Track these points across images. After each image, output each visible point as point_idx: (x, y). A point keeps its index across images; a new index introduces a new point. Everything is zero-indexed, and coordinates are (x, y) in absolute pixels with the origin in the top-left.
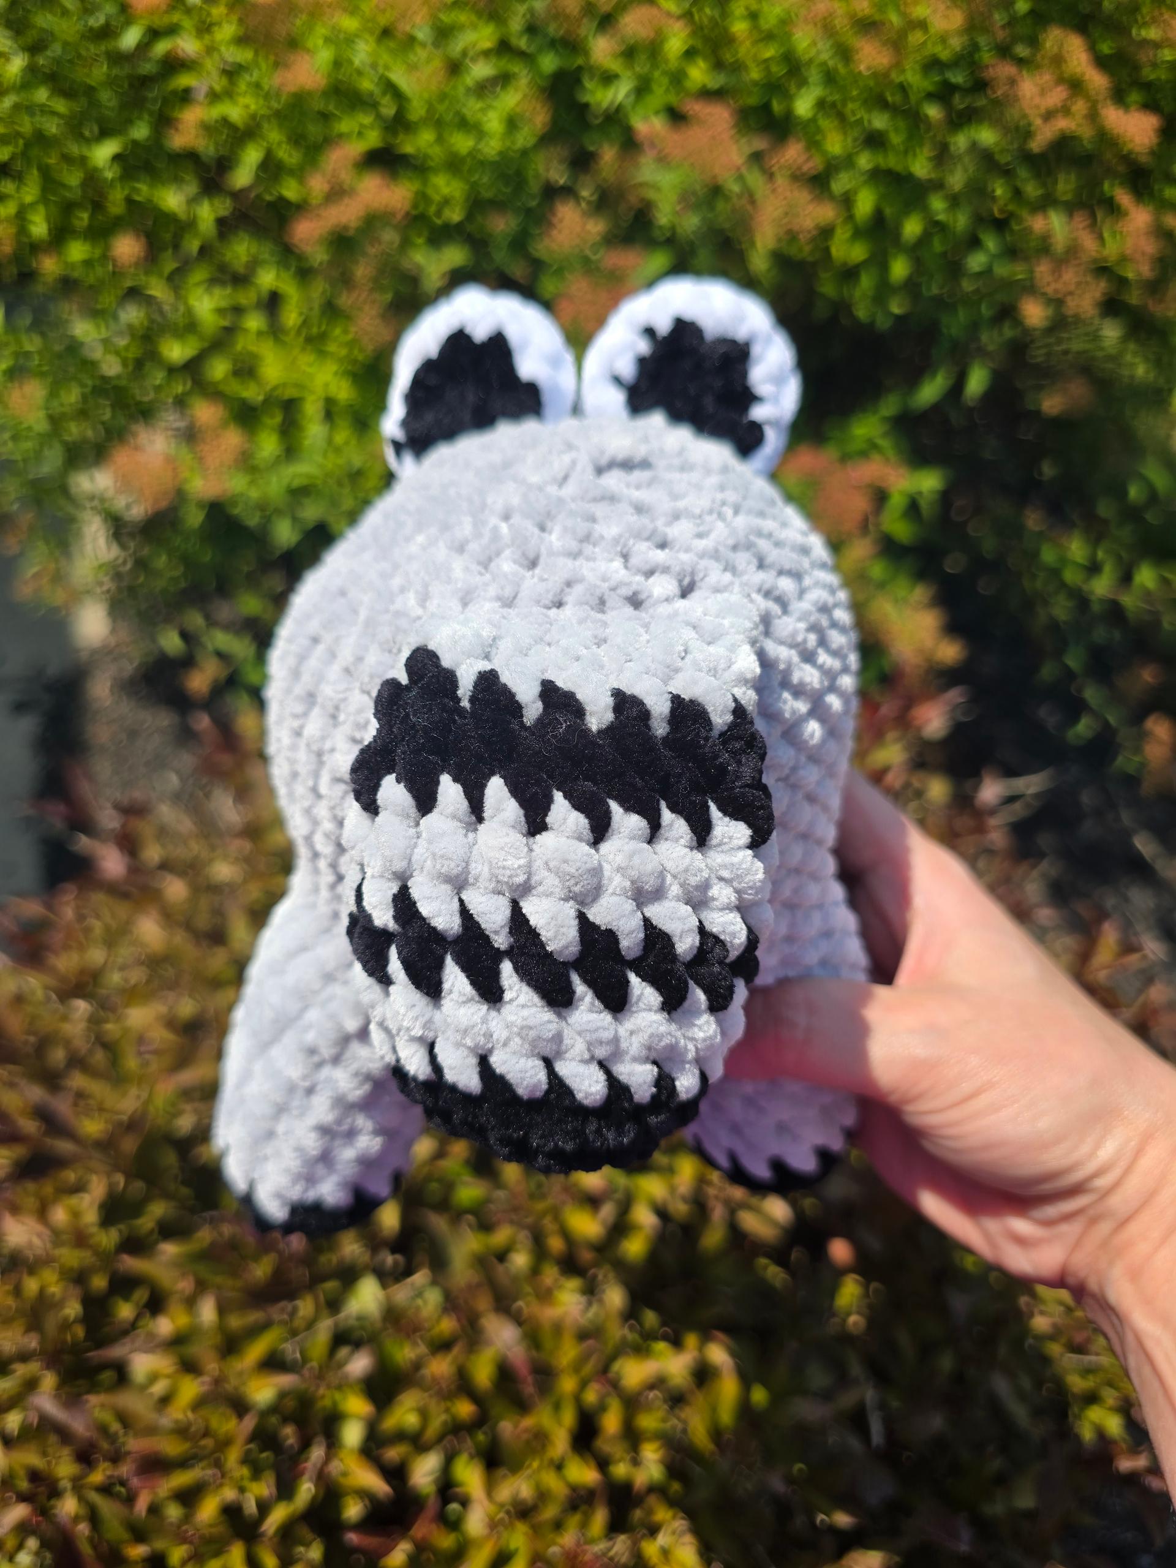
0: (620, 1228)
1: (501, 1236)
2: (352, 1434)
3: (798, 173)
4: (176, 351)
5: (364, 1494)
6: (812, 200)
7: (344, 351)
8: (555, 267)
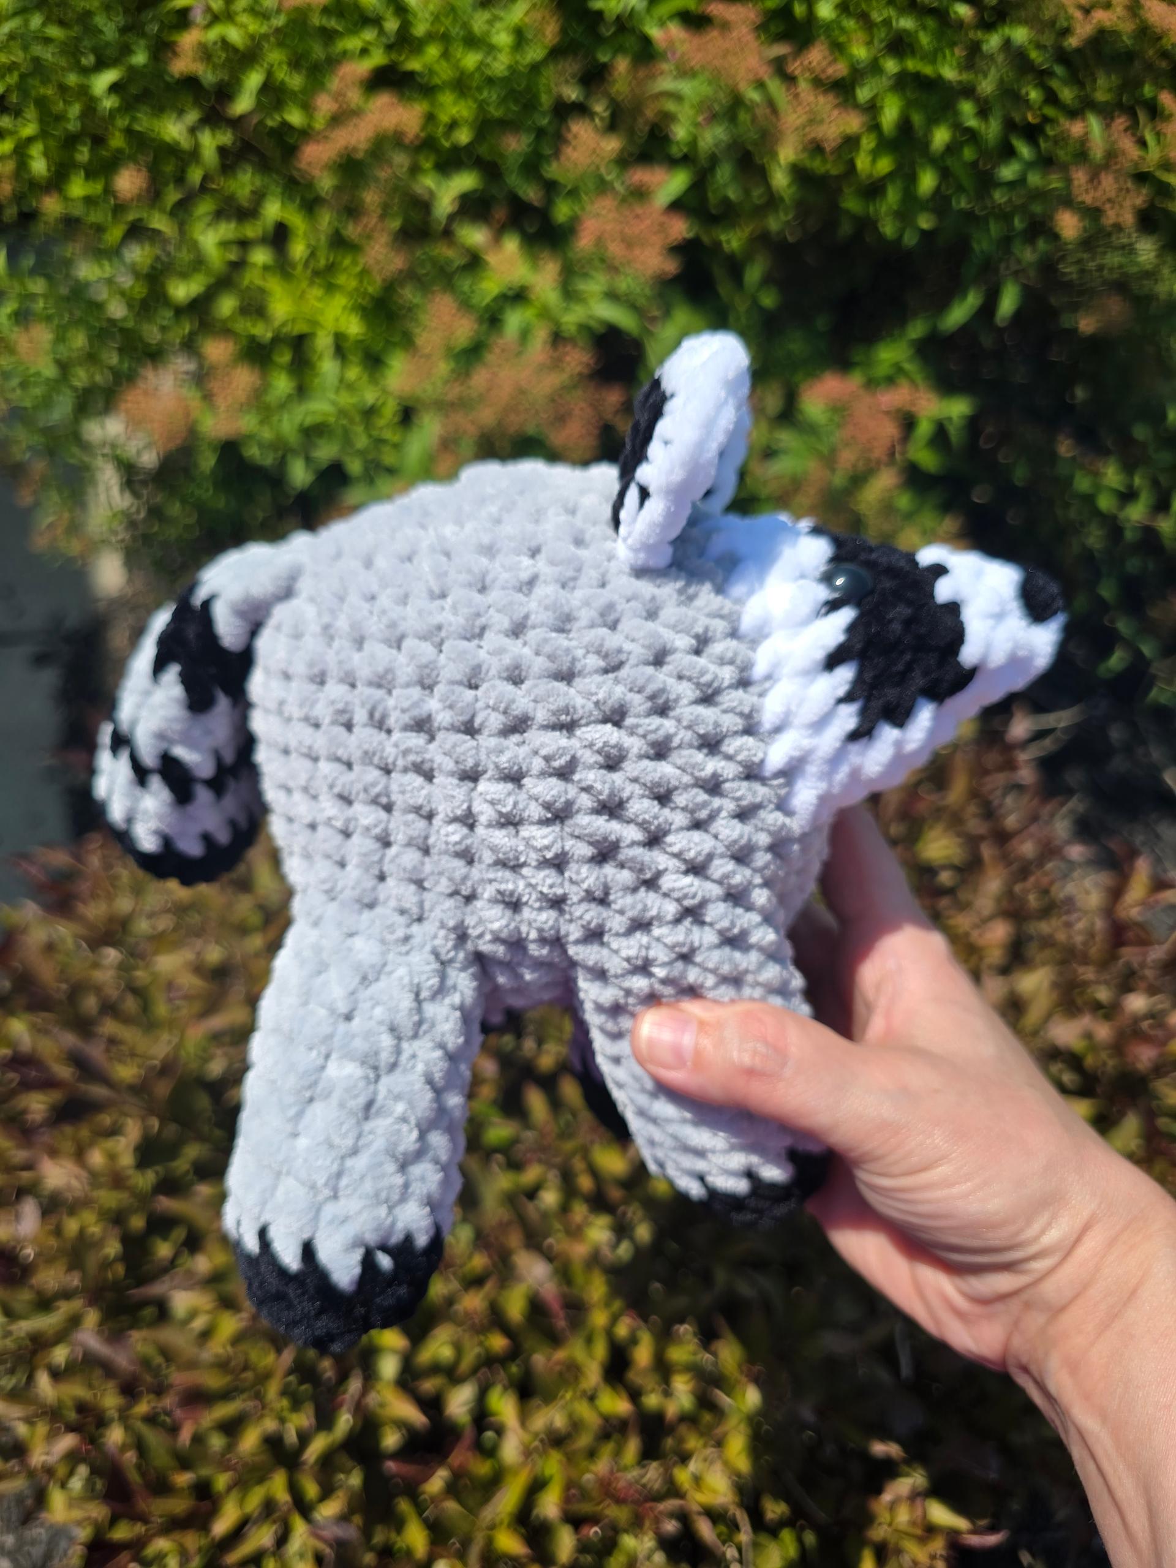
1: (531, 1174)
2: (389, 1367)
3: (821, 77)
4: (182, 291)
5: (401, 1424)
6: (836, 106)
7: (353, 283)
8: (569, 187)
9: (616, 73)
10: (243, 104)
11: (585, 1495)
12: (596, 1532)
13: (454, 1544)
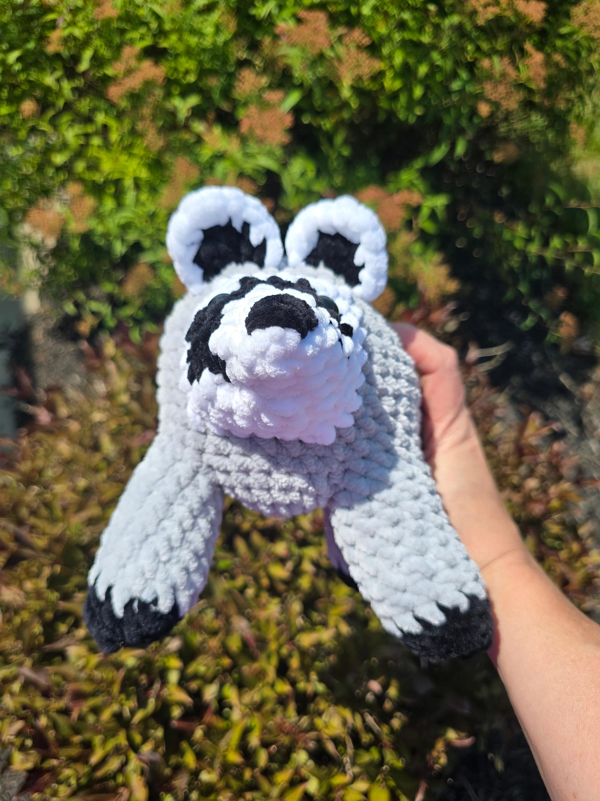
0: (297, 572)
1: (240, 581)
2: (173, 677)
3: (360, 44)
4: (59, 159)
5: (180, 704)
6: (368, 58)
7: (142, 153)
8: (243, 101)
9: (264, 46)
10: (84, 66)
11: (270, 731)
12: (274, 748)
13: (207, 759)
